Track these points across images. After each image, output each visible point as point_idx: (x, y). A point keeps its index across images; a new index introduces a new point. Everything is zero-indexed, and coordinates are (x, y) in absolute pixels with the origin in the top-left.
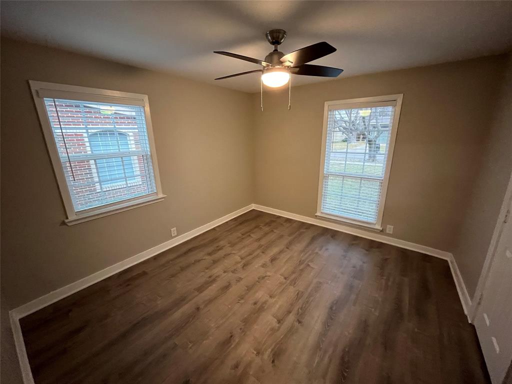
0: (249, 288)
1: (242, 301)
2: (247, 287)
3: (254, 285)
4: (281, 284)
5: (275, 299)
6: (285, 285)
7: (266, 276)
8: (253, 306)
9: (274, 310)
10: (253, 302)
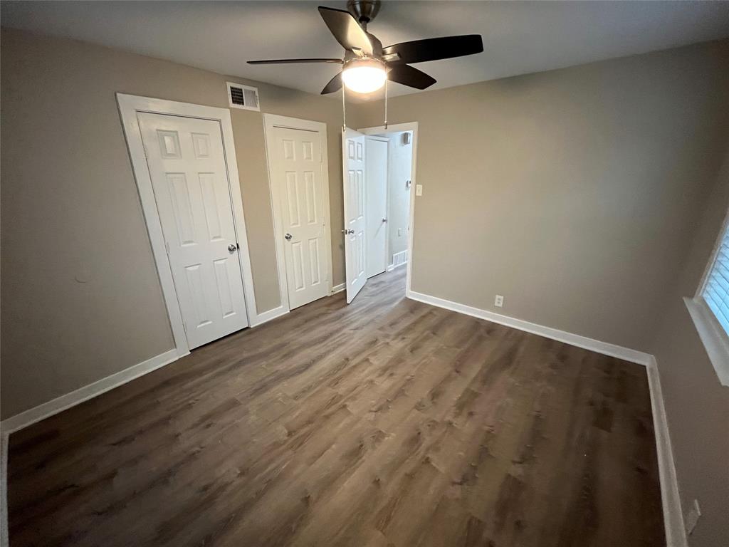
0: (400, 393)
1: (408, 377)
2: (406, 395)
3: (396, 397)
4: (353, 398)
5: (368, 378)
6: (348, 396)
7: (376, 412)
8: (395, 372)
9: (370, 368)
10: (394, 377)
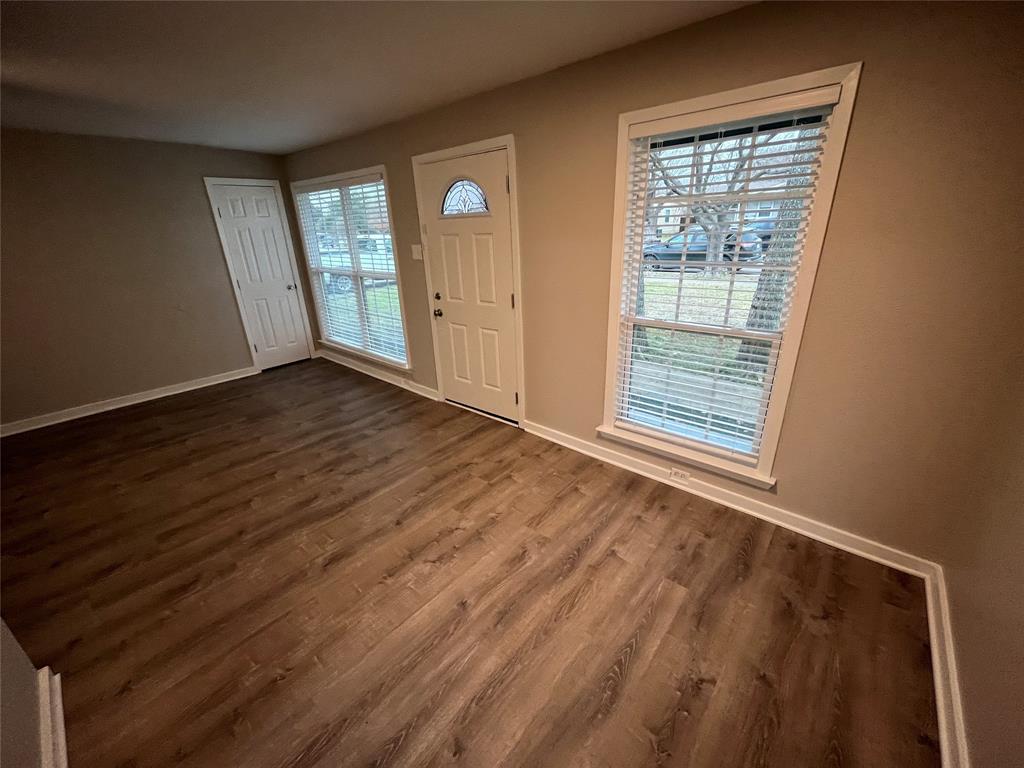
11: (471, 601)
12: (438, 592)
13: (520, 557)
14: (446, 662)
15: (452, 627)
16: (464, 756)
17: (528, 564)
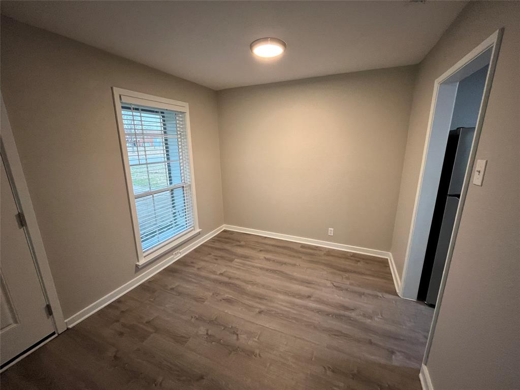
11: (258, 310)
12: (257, 324)
13: (228, 301)
14: (287, 309)
15: (272, 312)
16: (310, 295)
17: (231, 297)
